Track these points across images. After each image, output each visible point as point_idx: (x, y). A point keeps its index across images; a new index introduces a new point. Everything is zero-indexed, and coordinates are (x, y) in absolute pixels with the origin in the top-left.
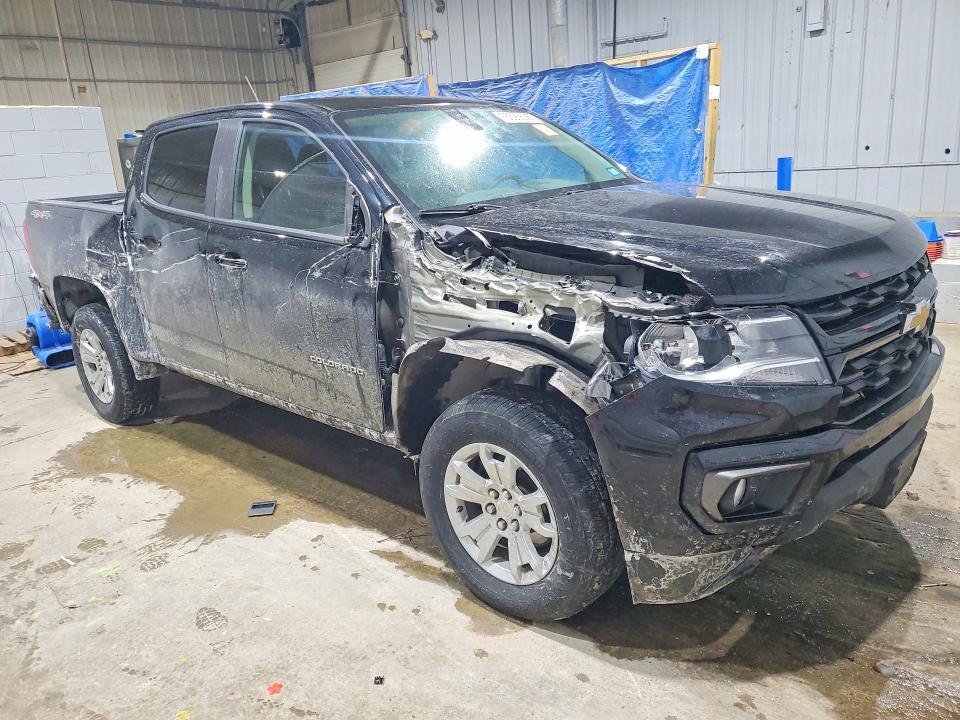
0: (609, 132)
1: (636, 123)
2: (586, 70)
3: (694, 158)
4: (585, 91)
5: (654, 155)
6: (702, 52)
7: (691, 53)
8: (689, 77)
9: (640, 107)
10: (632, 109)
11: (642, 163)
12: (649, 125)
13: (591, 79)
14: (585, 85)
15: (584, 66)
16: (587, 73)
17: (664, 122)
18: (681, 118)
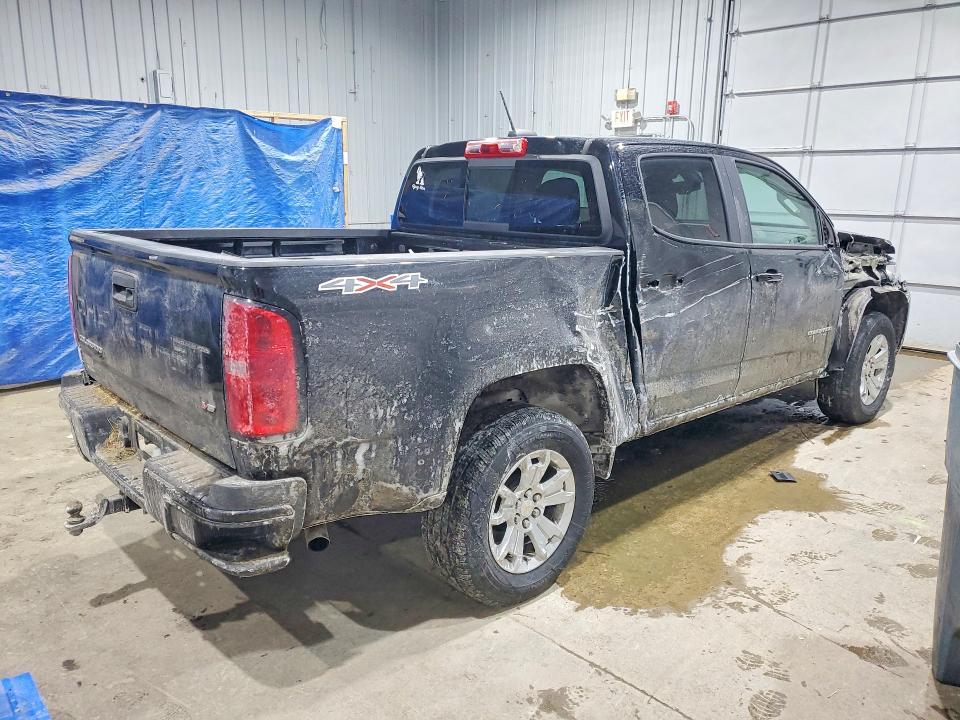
0: (248, 184)
1: (289, 178)
2: (215, 114)
3: (334, 213)
4: (215, 137)
5: (306, 209)
6: (336, 122)
7: (326, 122)
8: (328, 142)
9: (292, 163)
10: (283, 163)
11: (295, 217)
12: (301, 181)
13: (222, 126)
14: (215, 131)
15: (213, 110)
16: (216, 118)
17: (314, 179)
18: (324, 177)
